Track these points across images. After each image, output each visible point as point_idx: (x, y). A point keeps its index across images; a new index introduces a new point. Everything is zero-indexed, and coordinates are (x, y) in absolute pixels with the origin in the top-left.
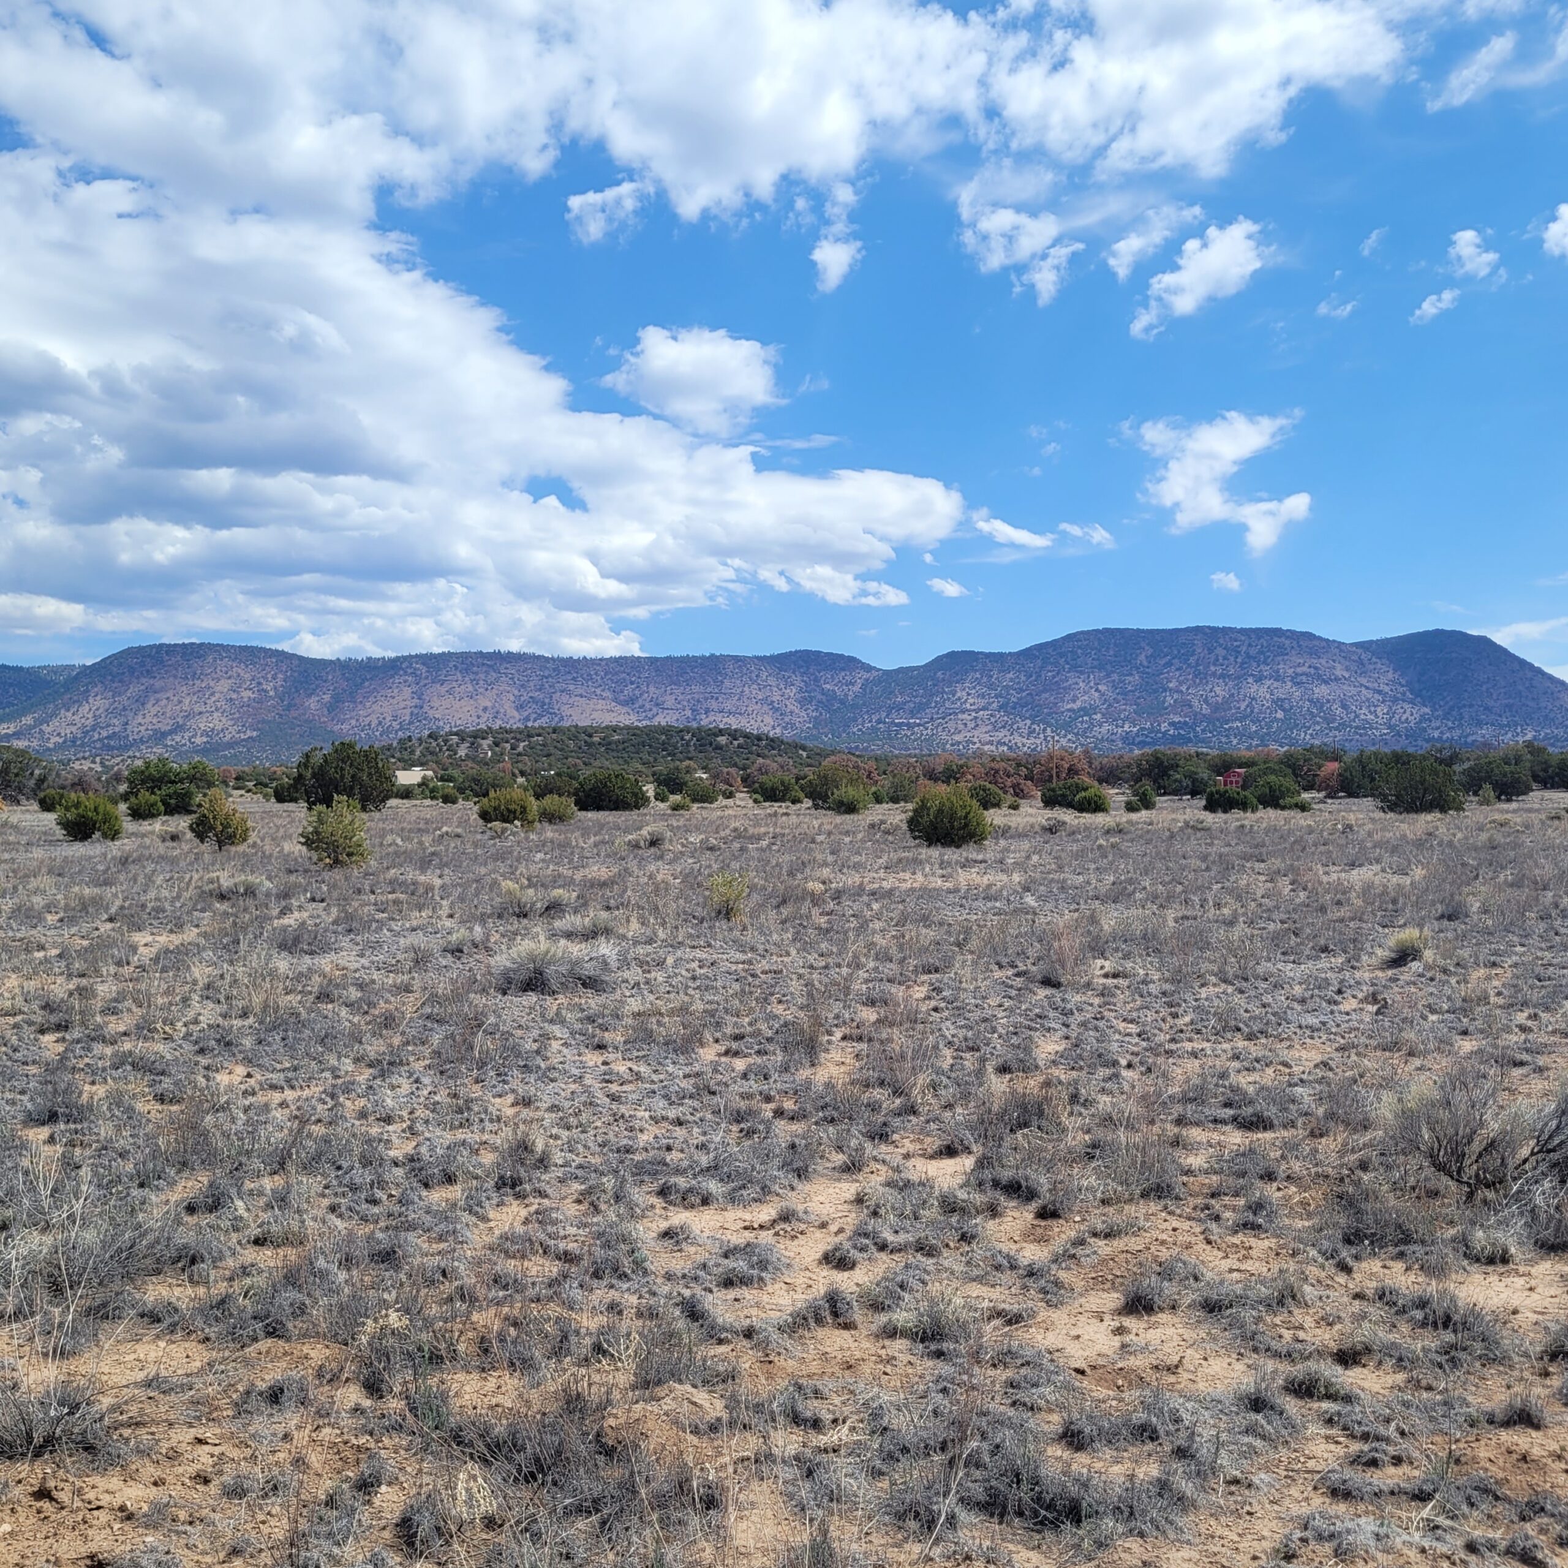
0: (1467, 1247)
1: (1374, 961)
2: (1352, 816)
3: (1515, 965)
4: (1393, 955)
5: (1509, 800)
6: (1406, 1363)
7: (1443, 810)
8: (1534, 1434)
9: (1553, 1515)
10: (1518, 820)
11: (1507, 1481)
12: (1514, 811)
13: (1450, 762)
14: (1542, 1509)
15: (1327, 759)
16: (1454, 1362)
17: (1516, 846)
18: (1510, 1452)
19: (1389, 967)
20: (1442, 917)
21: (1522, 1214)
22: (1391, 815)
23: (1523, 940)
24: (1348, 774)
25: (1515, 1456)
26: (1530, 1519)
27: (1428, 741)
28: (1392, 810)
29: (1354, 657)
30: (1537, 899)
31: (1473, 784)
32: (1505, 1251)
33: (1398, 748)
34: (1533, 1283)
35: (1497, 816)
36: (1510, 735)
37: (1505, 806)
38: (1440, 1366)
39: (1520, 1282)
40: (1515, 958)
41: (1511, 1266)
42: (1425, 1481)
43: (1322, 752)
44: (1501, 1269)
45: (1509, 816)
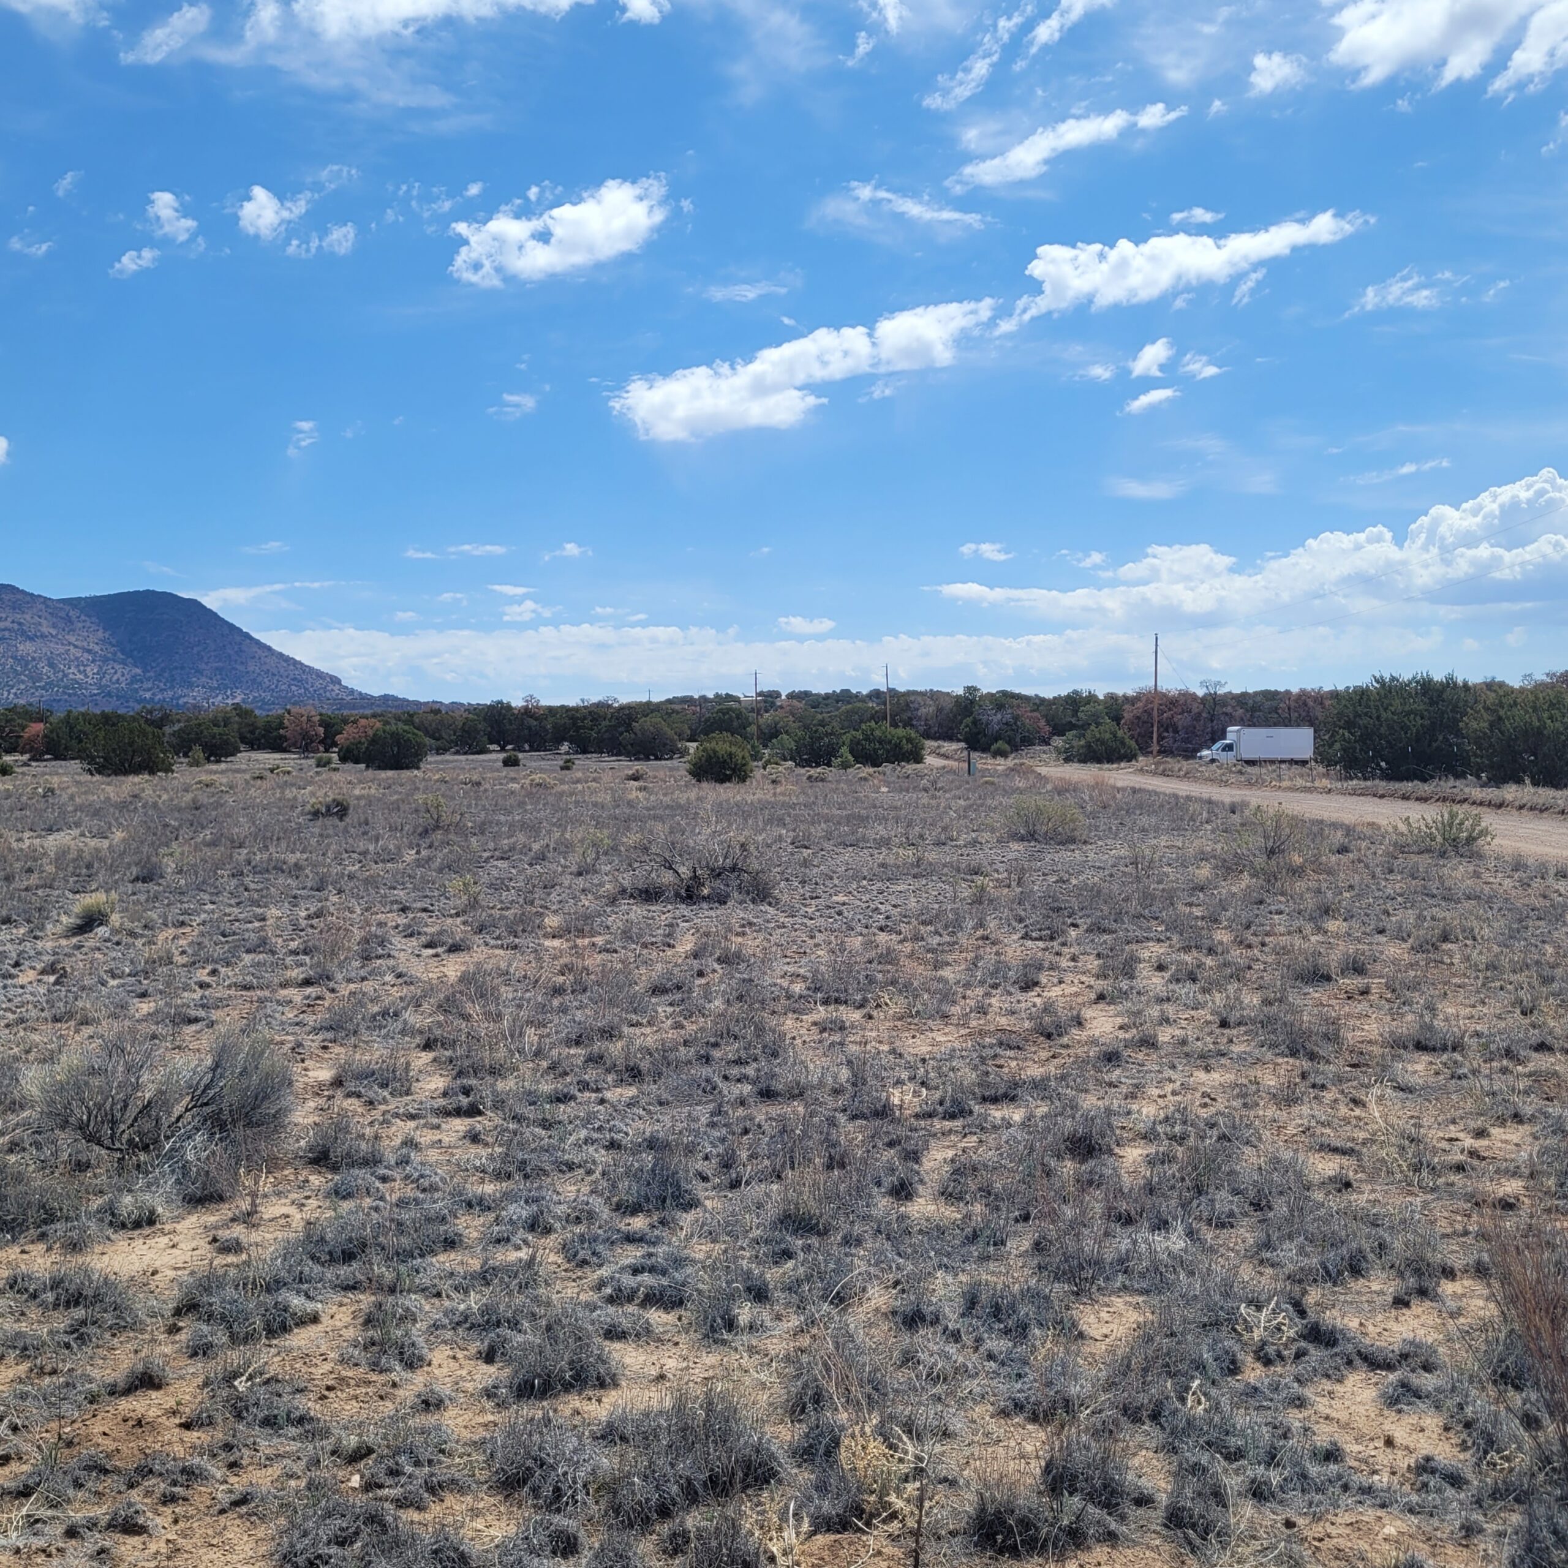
0: (113, 1214)
1: (59, 929)
2: (55, 780)
3: (204, 923)
4: (79, 922)
5: (218, 761)
6: (31, 1352)
7: (152, 772)
8: (154, 1394)
9: (161, 1474)
10: (224, 781)
11: (118, 1451)
12: (223, 772)
13: (160, 723)
14: (151, 1471)
15: (31, 720)
16: (82, 1339)
17: (218, 805)
18: (125, 1421)
19: (74, 935)
20: (137, 879)
21: (173, 1172)
22: (97, 777)
23: (214, 898)
24: (54, 735)
25: (130, 1423)
26: (139, 1484)
27: (139, 702)
28: (100, 773)
29: (63, 614)
30: (231, 857)
31: (184, 745)
32: (152, 1212)
33: (108, 710)
34: (176, 1239)
35: (204, 777)
36: (220, 698)
37: (214, 767)
38: (68, 1346)
39: (164, 1240)
40: (203, 916)
41: (159, 1226)
42: (31, 1475)
43: (27, 712)
44: (147, 1231)
45: (214, 777)
